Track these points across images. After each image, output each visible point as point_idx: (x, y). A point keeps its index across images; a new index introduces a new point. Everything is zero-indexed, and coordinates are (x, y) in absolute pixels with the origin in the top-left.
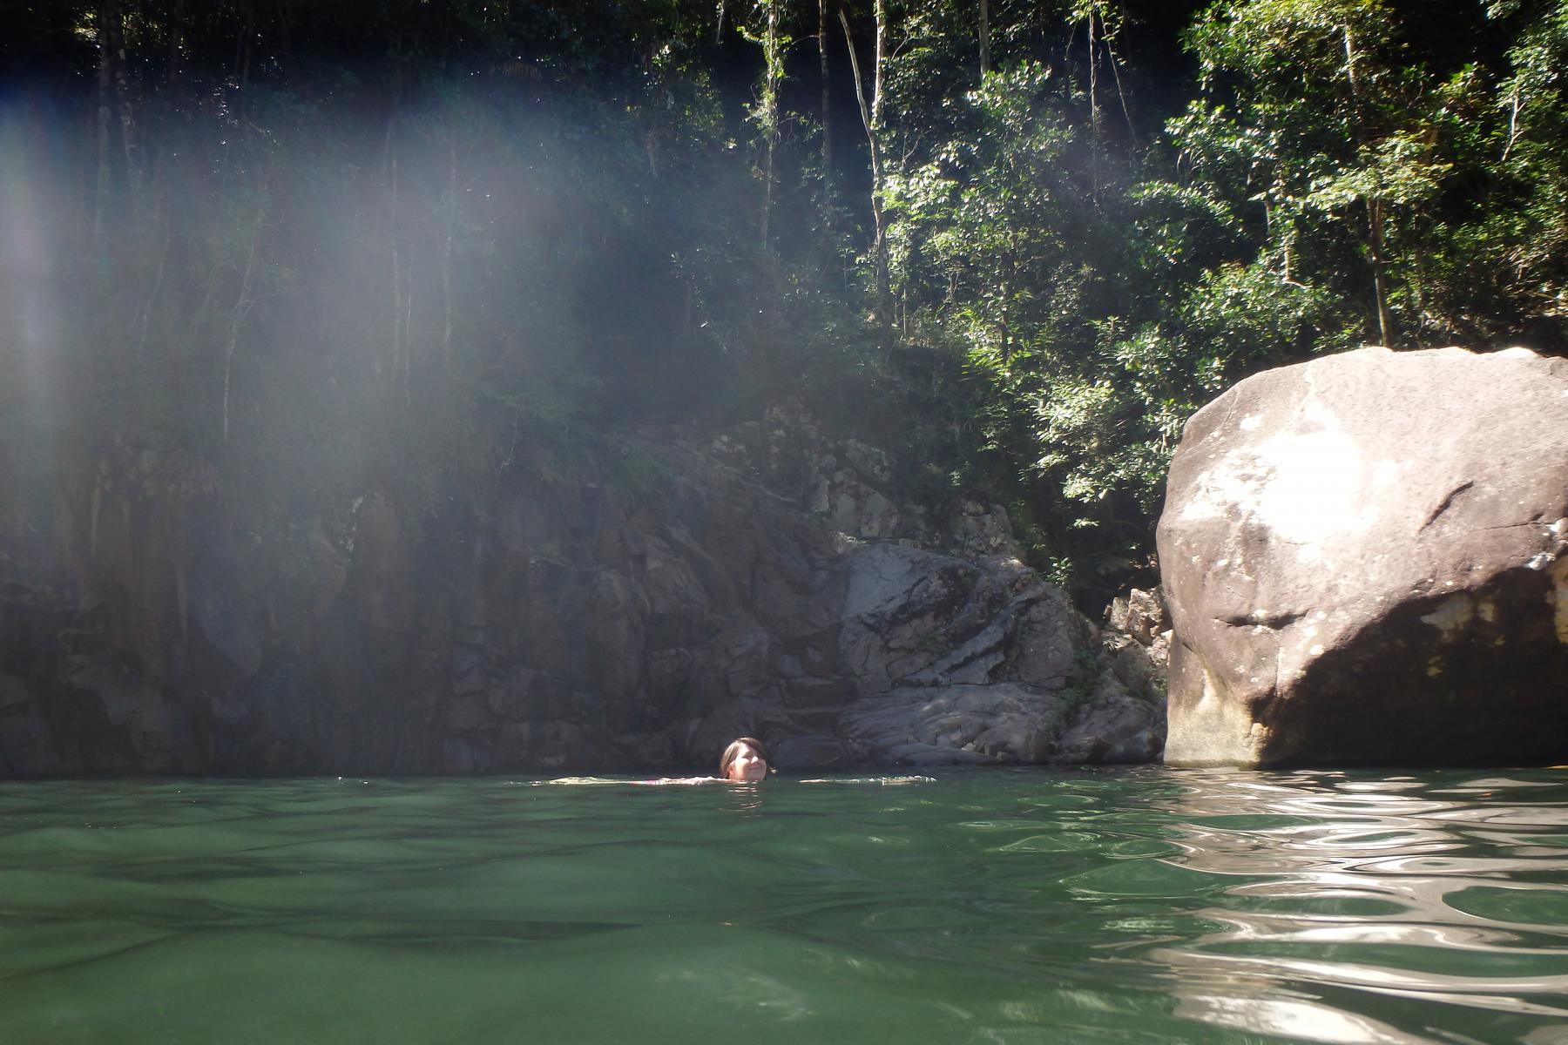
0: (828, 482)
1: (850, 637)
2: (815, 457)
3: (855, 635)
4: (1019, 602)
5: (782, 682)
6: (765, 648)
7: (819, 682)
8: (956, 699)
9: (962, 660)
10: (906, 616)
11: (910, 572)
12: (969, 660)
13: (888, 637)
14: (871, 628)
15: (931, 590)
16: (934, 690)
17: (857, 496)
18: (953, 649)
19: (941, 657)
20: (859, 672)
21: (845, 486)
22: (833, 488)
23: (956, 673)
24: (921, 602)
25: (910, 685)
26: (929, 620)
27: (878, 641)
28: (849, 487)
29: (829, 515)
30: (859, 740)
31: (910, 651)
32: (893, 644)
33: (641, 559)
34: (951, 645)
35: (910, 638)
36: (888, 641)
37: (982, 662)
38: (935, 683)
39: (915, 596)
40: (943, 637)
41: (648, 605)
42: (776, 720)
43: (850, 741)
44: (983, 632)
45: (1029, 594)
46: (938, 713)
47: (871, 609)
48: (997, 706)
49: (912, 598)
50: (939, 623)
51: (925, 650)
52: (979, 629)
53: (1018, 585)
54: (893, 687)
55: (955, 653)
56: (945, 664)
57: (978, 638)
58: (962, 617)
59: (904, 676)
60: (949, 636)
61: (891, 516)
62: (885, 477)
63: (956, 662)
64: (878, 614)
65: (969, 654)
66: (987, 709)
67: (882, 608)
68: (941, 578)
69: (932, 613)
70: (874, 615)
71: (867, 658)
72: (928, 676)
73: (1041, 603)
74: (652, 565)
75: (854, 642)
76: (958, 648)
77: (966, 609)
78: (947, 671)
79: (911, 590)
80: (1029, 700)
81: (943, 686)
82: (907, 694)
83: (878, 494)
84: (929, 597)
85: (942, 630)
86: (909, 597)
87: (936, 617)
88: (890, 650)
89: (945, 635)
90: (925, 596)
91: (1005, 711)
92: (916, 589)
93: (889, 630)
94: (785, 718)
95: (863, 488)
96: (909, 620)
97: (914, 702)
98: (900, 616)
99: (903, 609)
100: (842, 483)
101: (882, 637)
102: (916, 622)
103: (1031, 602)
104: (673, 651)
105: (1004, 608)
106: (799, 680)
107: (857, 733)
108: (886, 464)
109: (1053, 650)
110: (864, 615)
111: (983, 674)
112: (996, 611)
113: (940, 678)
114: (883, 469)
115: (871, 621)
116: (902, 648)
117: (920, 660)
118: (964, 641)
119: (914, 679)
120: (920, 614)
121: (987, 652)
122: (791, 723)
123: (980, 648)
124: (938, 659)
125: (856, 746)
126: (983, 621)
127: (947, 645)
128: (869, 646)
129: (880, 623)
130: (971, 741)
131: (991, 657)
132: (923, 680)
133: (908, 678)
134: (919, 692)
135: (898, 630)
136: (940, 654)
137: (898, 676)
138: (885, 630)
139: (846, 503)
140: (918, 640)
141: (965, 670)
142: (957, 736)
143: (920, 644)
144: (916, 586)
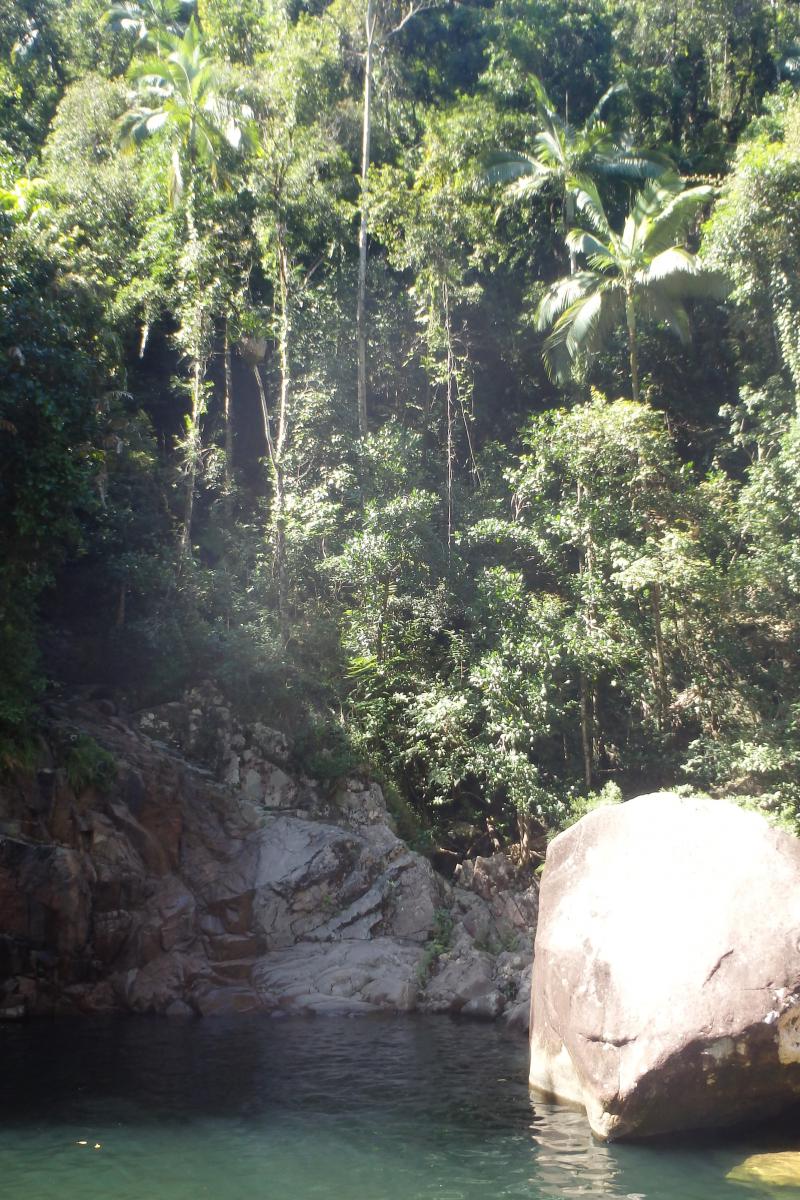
0: (239, 759)
1: (262, 902)
2: (228, 736)
3: (266, 900)
4: (393, 869)
5: (206, 938)
6: (192, 910)
7: (237, 938)
8: (348, 952)
9: (349, 919)
10: (306, 883)
11: (309, 845)
12: (355, 920)
13: (292, 901)
14: (278, 894)
15: (326, 862)
16: (328, 944)
17: (262, 772)
18: (342, 910)
19: (334, 915)
20: (268, 929)
21: (253, 763)
22: (242, 764)
23: (345, 930)
24: (319, 871)
25: (309, 940)
26: (324, 886)
27: (284, 905)
28: (256, 764)
29: (239, 787)
30: (270, 990)
31: (309, 912)
32: (296, 907)
33: (89, 834)
34: (341, 907)
35: (310, 902)
36: (292, 905)
37: (365, 920)
38: (329, 939)
39: (314, 866)
40: (335, 900)
41: (95, 874)
42: (202, 972)
43: (264, 990)
44: (366, 895)
45: (400, 863)
46: (332, 965)
47: (278, 878)
48: (378, 959)
49: (312, 869)
50: (332, 889)
51: (320, 911)
52: (364, 892)
53: (392, 855)
54: (296, 942)
55: (344, 912)
56: (336, 922)
57: (362, 900)
58: (350, 883)
59: (304, 932)
60: (340, 899)
61: (289, 789)
62: (285, 756)
63: (345, 921)
64: (284, 882)
65: (355, 914)
66: (371, 962)
67: (287, 877)
68: (333, 851)
69: (327, 881)
70: (281, 884)
71: (275, 919)
72: (322, 933)
73: (409, 870)
74: (98, 838)
75: (264, 906)
76: (346, 909)
77: (353, 876)
78: (339, 928)
79: (310, 862)
80: (402, 953)
81: (335, 941)
82: (307, 948)
83: (279, 771)
84: (324, 868)
85: (335, 894)
86: (309, 867)
87: (330, 884)
88: (294, 912)
89: (336, 898)
90: (321, 866)
91: (383, 963)
92: (315, 861)
93: (293, 895)
94: (210, 970)
95: (268, 765)
96: (309, 886)
97: (312, 956)
98: (302, 884)
99: (304, 878)
100: (250, 761)
101: (288, 902)
102: (314, 888)
103: (402, 869)
104: (115, 913)
105: (382, 874)
106: (219, 937)
107: (268, 984)
108: (286, 744)
109: (419, 909)
110: (273, 884)
111: (366, 931)
112: (375, 877)
113: (333, 935)
114: (283, 749)
115: (279, 889)
116: (303, 910)
117: (317, 919)
118: (351, 903)
119: (312, 935)
120: (316, 882)
121: (369, 912)
122: (214, 974)
123: (364, 910)
124: (331, 918)
125: (268, 995)
126: (365, 886)
127: (338, 906)
128: (277, 908)
129: (286, 890)
130: (359, 991)
131: (373, 916)
132: (319, 936)
133: (307, 934)
134: (316, 946)
135: (300, 895)
136: (333, 914)
137: (299, 933)
138: (290, 896)
139: (253, 777)
140: (316, 903)
141: (352, 927)
142: (348, 987)
143: (317, 906)
144: (314, 857)
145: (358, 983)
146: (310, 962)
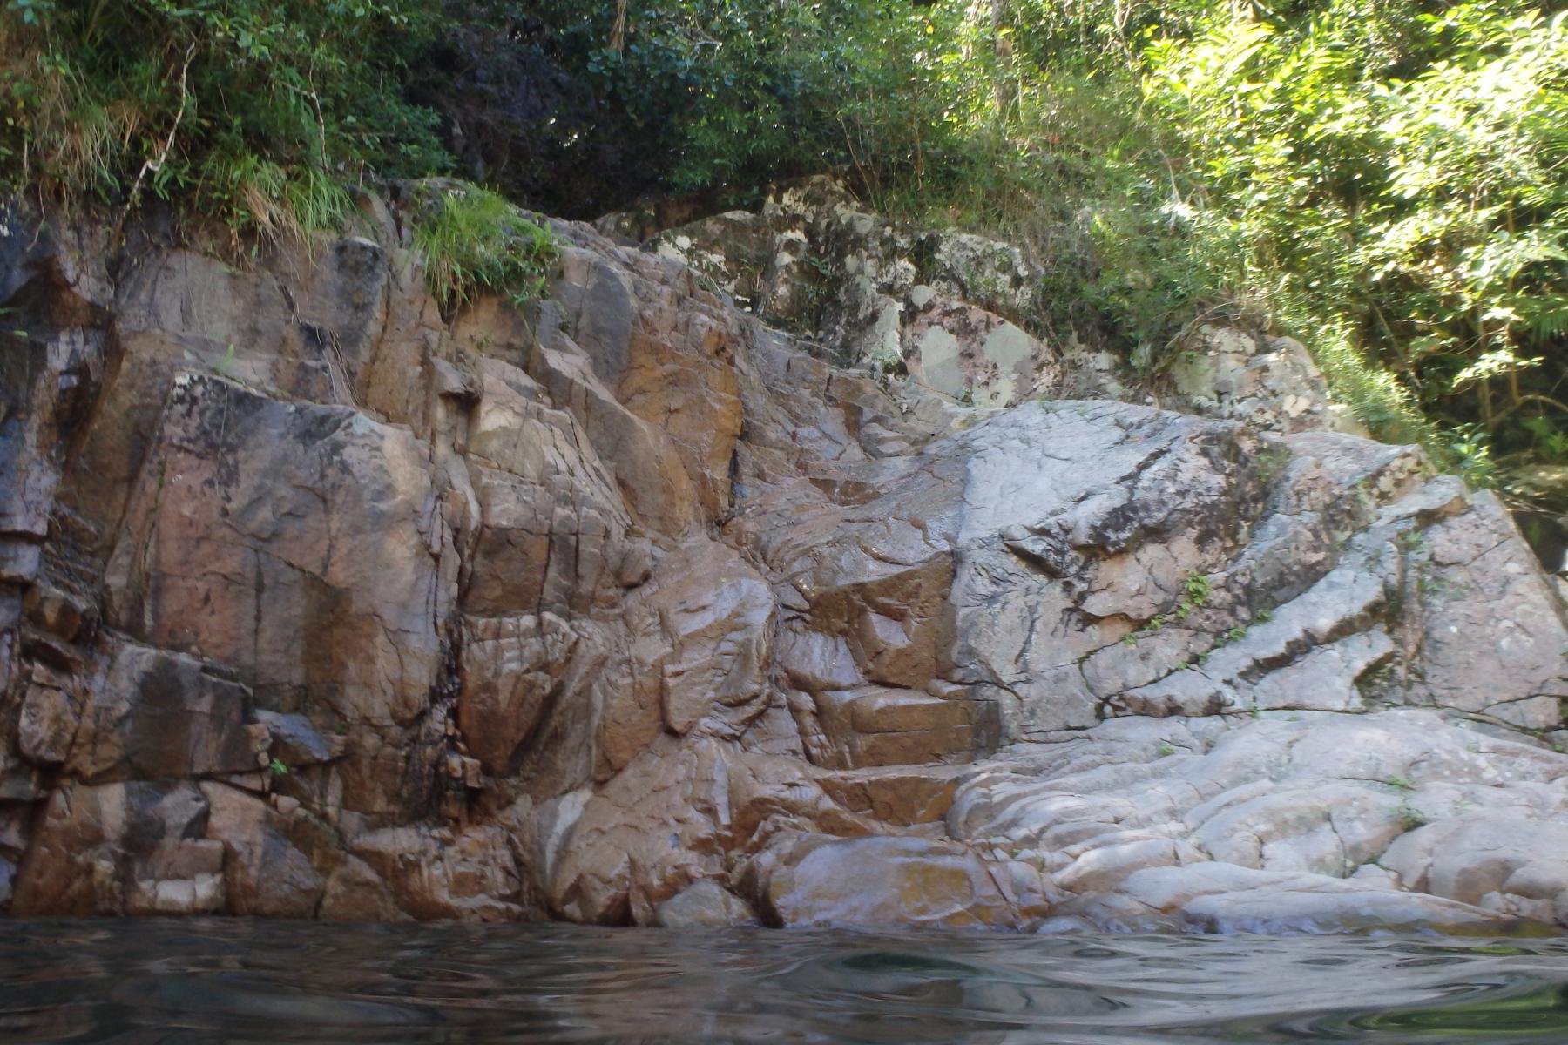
0: (900, 306)
1: (983, 586)
2: (870, 267)
3: (995, 581)
4: (1398, 518)
5: (805, 700)
6: (759, 617)
7: (902, 699)
8: (1290, 744)
9: (1280, 648)
10: (1126, 535)
11: (1121, 442)
12: (1299, 651)
13: (1081, 586)
14: (1035, 562)
15: (1185, 477)
16: (1214, 723)
17: (965, 330)
18: (1248, 624)
19: (1222, 638)
20: (1008, 674)
21: (935, 312)
22: (911, 315)
23: (1268, 681)
24: (1164, 503)
25: (1146, 709)
26: (1184, 548)
27: (1055, 597)
28: (947, 314)
29: (901, 370)
30: (1027, 853)
31: (1140, 625)
32: (1094, 606)
33: (467, 403)
34: (1244, 613)
35: (1139, 592)
36: (1082, 597)
37: (1334, 652)
38: (1215, 707)
39: (1148, 489)
40: (1223, 593)
41: (474, 508)
42: (787, 794)
43: (1001, 854)
44: (1322, 583)
45: (1414, 502)
46: (1246, 780)
47: (1035, 518)
48: (1414, 764)
49: (1139, 494)
50: (1210, 559)
51: (1179, 623)
52: (1312, 575)
53: (1385, 483)
54: (1100, 715)
55: (1255, 632)
56: (1234, 659)
57: (1311, 596)
58: (1265, 546)
59: (1126, 688)
60: (1239, 592)
61: (1039, 369)
62: (1023, 298)
63: (1264, 653)
64: (1055, 530)
65: (1297, 633)
66: (1387, 771)
67: (1064, 516)
68: (1204, 453)
69: (1193, 533)
70: (1044, 532)
71: (1027, 642)
72: (1191, 687)
73: (1453, 521)
74: (492, 419)
75: (991, 599)
76: (1263, 620)
77: (1272, 528)
78: (1243, 675)
79: (1134, 477)
80: (1495, 750)
81: (1237, 713)
82: (1144, 731)
83: (1009, 324)
84: (1182, 493)
85: (1219, 576)
86: (1131, 489)
87: (1202, 541)
88: (1090, 620)
89: (1227, 588)
90: (1171, 489)
91: (1437, 775)
92: (1147, 474)
93: (1084, 568)
94: (811, 793)
95: (976, 315)
96: (1134, 545)
97: (1164, 754)
98: (1112, 536)
99: (1119, 517)
100: (929, 307)
101: (1068, 586)
102: (1152, 551)
103: (1428, 518)
104: (528, 621)
105: (1366, 529)
106: (848, 696)
107: (1019, 833)
108: (1023, 272)
109: (1510, 630)
110: (1018, 533)
111: (1343, 684)
112: (1342, 536)
113: (1228, 694)
114: (1017, 282)
115: (1037, 547)
116: (1122, 617)
117: (1168, 647)
118: (1276, 604)
119: (1157, 694)
120: (1157, 533)
121: (1344, 630)
122: (828, 803)
123: (1321, 623)
124: (1214, 647)
125: (1019, 869)
126: (1320, 556)
127: (1232, 612)
128: (1032, 610)
129: (1058, 552)
130: (1373, 860)
131: (1357, 642)
132: (1180, 698)
133: (1138, 694)
134: (1174, 727)
135: (1107, 570)
136: (1218, 634)
137: (1111, 686)
138: (1073, 570)
139: (938, 345)
140: (1160, 598)
141: (1290, 675)
142: (1326, 843)
143: (1165, 608)
144: (1144, 466)
145: (1362, 832)
146: (1157, 775)
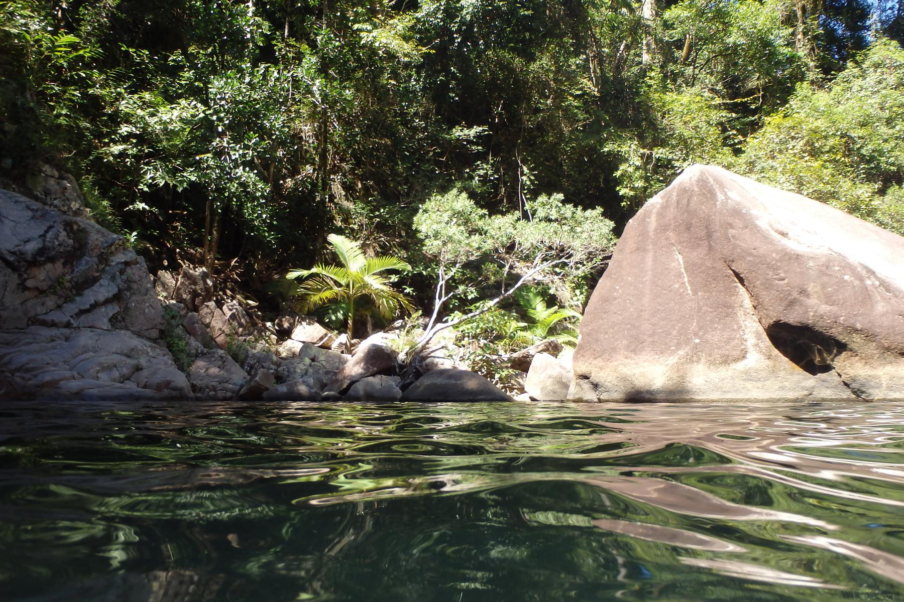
4: (118, 263)
8: (97, 340)
9: (88, 306)
10: (43, 259)
11: (34, 219)
12: (95, 306)
13: (26, 276)
14: (9, 264)
15: (61, 239)
16: (68, 331)
18: (75, 295)
19: (69, 300)
23: (83, 317)
24: (54, 248)
25: (44, 324)
26: (59, 265)
27: (14, 279)
31: (42, 292)
32: (29, 284)
34: (74, 292)
35: (44, 280)
36: (25, 280)
37: (103, 309)
38: (68, 325)
39: (49, 242)
40: (69, 284)
44: (98, 284)
45: (121, 257)
46: (86, 352)
47: (10, 246)
49: (46, 243)
50: (66, 271)
51: (55, 293)
52: (95, 280)
53: (113, 248)
54: (28, 325)
55: (78, 299)
56: (71, 308)
57: (95, 288)
58: (82, 268)
59: (37, 315)
63: (83, 308)
64: (18, 253)
66: (125, 351)
67: (20, 248)
68: (65, 229)
69: (62, 261)
70: (14, 253)
72: (56, 316)
73: (133, 266)
76: (81, 295)
78: (76, 314)
79: (43, 237)
80: (149, 346)
81: (74, 328)
82: (45, 332)
84: (60, 245)
85: (68, 277)
86: (44, 241)
87: (64, 264)
88: (26, 288)
89: (70, 281)
90: (57, 243)
91: (139, 354)
92: (48, 236)
93: (27, 269)
96: (44, 262)
97: (53, 341)
98: (39, 259)
99: (41, 251)
101: (20, 276)
102: (49, 266)
103: (127, 264)
105: (109, 266)
109: (148, 307)
110: (4, 252)
111: (106, 320)
112: (103, 267)
113: (72, 321)
115: (11, 259)
116: (37, 289)
117: (51, 302)
118: (84, 289)
119: (49, 318)
120: (52, 260)
121: (107, 302)
123: (101, 298)
124: (65, 303)
126: (98, 274)
127: (71, 291)
128: (6, 282)
129: (19, 262)
130: (128, 379)
131: (110, 307)
132: (57, 321)
133: (41, 317)
134: (54, 332)
135: (35, 271)
136: (66, 298)
137: (32, 314)
138: (23, 269)
140: (50, 283)
141: (90, 315)
142: (116, 374)
143: (51, 287)
145: (125, 371)
